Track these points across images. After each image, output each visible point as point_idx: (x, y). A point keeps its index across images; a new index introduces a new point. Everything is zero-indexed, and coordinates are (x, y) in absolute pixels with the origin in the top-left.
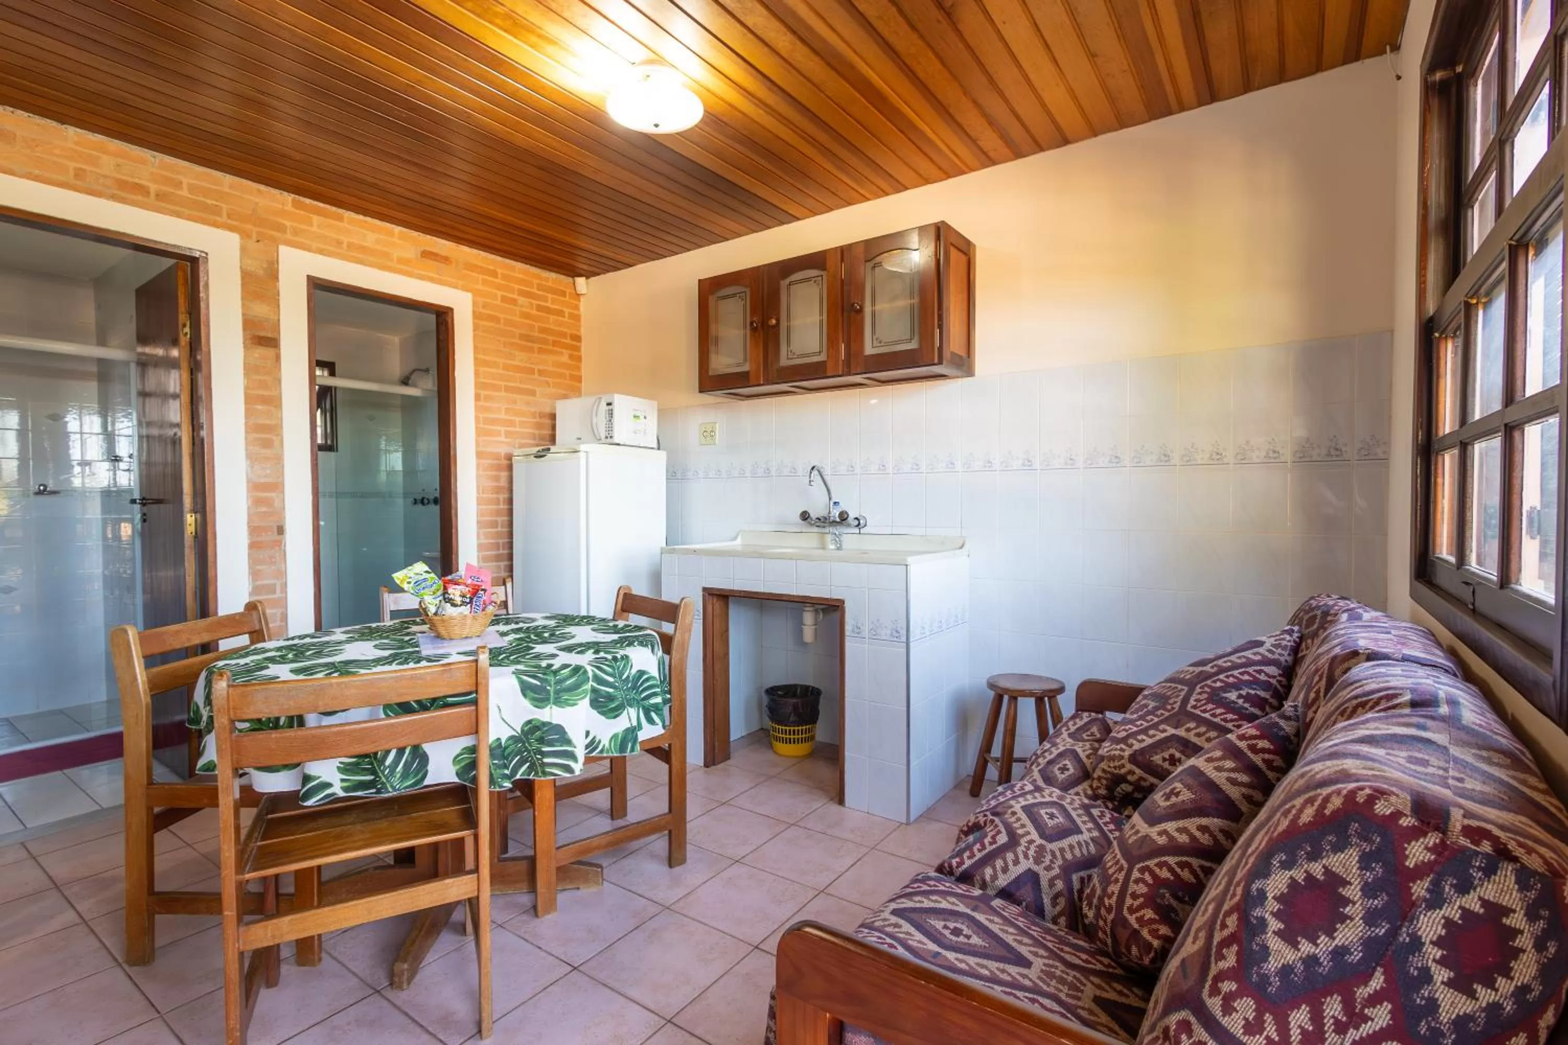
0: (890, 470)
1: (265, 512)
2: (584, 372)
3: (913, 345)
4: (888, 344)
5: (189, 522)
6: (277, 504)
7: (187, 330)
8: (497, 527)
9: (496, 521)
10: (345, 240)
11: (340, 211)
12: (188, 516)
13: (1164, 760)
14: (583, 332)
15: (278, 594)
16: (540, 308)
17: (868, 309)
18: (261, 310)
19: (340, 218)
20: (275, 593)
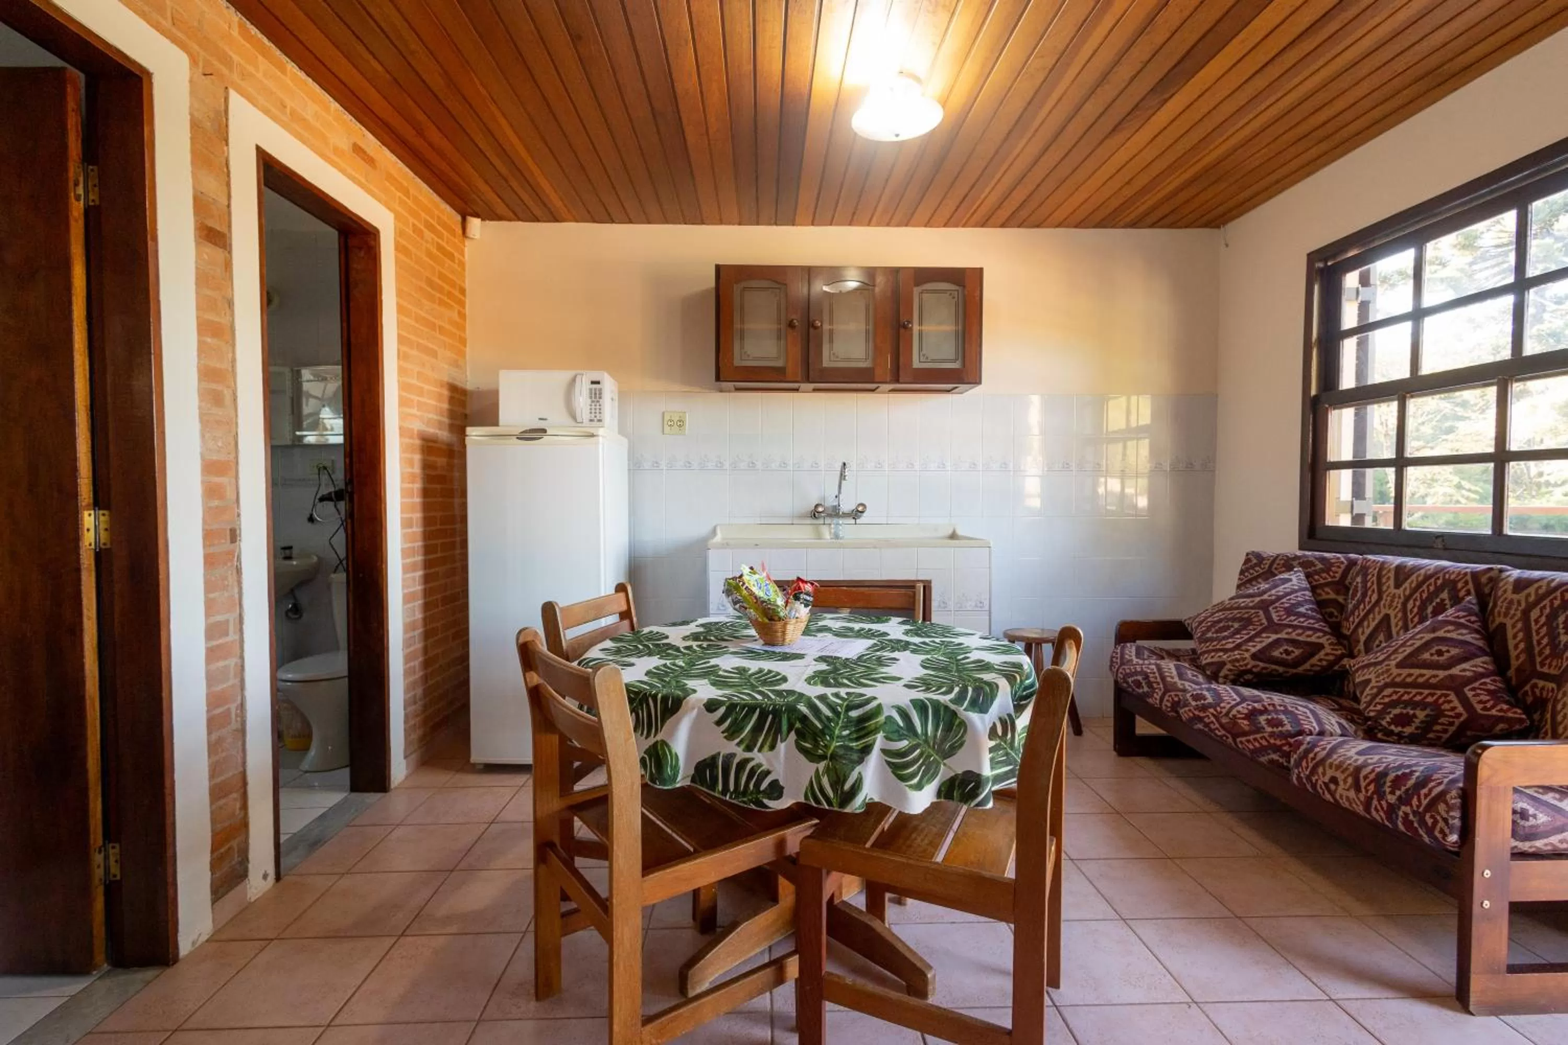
0: (917, 467)
1: (217, 507)
2: (468, 333)
3: (956, 365)
4: (933, 361)
5: (86, 526)
6: (230, 494)
7: (80, 190)
8: (411, 527)
9: (411, 519)
10: (289, 103)
11: (285, 59)
12: (86, 513)
13: (1281, 653)
14: (467, 286)
15: (232, 637)
16: (440, 248)
17: (916, 328)
18: (212, 186)
19: (283, 70)
20: (227, 635)
